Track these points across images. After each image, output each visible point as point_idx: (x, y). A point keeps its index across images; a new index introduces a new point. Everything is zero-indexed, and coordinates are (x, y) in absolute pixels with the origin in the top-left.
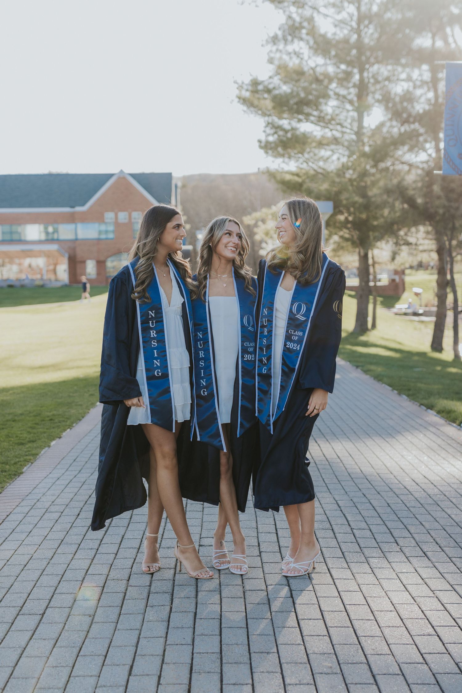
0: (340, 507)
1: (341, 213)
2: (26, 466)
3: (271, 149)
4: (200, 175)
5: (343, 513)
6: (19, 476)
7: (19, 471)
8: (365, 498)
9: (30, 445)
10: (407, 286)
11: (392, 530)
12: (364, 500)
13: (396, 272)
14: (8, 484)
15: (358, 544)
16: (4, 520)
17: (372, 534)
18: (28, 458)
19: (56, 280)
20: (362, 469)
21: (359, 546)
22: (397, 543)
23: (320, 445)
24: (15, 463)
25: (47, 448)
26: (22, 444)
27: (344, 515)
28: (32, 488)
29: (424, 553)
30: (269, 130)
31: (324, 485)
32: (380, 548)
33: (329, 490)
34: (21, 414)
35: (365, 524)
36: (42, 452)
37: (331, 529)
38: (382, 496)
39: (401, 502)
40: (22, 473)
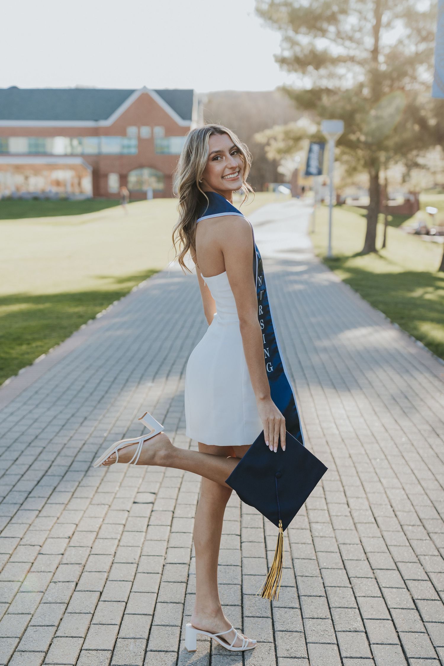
1: (354, 133)
3: (287, 64)
4: (226, 92)
10: (422, 205)
11: (346, 488)
13: (411, 193)
19: (81, 192)
22: (348, 505)
30: (286, 45)
32: (328, 510)
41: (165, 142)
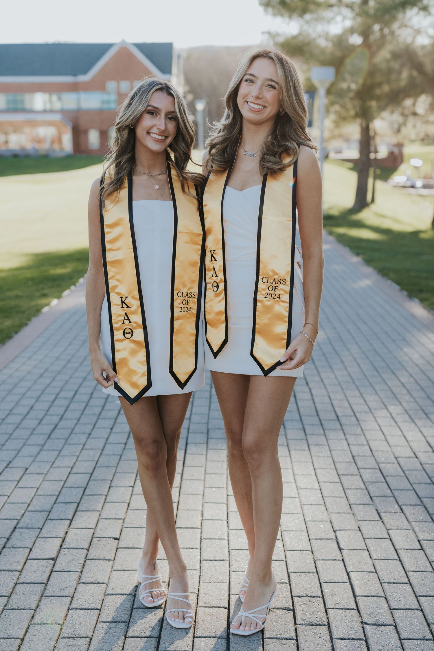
4: (205, 47)
10: (405, 158)
19: (62, 149)
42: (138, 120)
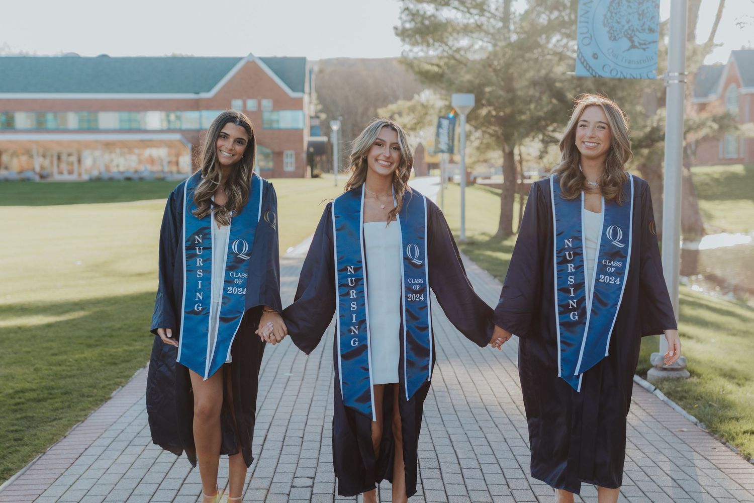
0: (452, 442)
1: (484, 106)
2: (115, 390)
3: (408, 36)
4: (338, 59)
5: (454, 449)
6: (106, 402)
7: (107, 396)
8: (481, 431)
9: (123, 365)
11: (505, 470)
12: (480, 434)
14: (93, 412)
15: (466, 487)
16: (81, 454)
17: (483, 474)
18: (119, 380)
19: (179, 172)
20: (483, 397)
21: (466, 489)
22: (508, 486)
23: (441, 368)
24: (104, 387)
25: (141, 369)
26: (115, 364)
27: (455, 451)
28: (118, 417)
29: (536, 498)
30: (404, 17)
31: (439, 416)
32: (489, 491)
33: (443, 421)
34: (120, 329)
35: (477, 462)
36: (136, 374)
37: (439, 468)
38: (499, 430)
39: (520, 437)
40: (110, 398)
41: (275, 116)
42: (369, 150)
